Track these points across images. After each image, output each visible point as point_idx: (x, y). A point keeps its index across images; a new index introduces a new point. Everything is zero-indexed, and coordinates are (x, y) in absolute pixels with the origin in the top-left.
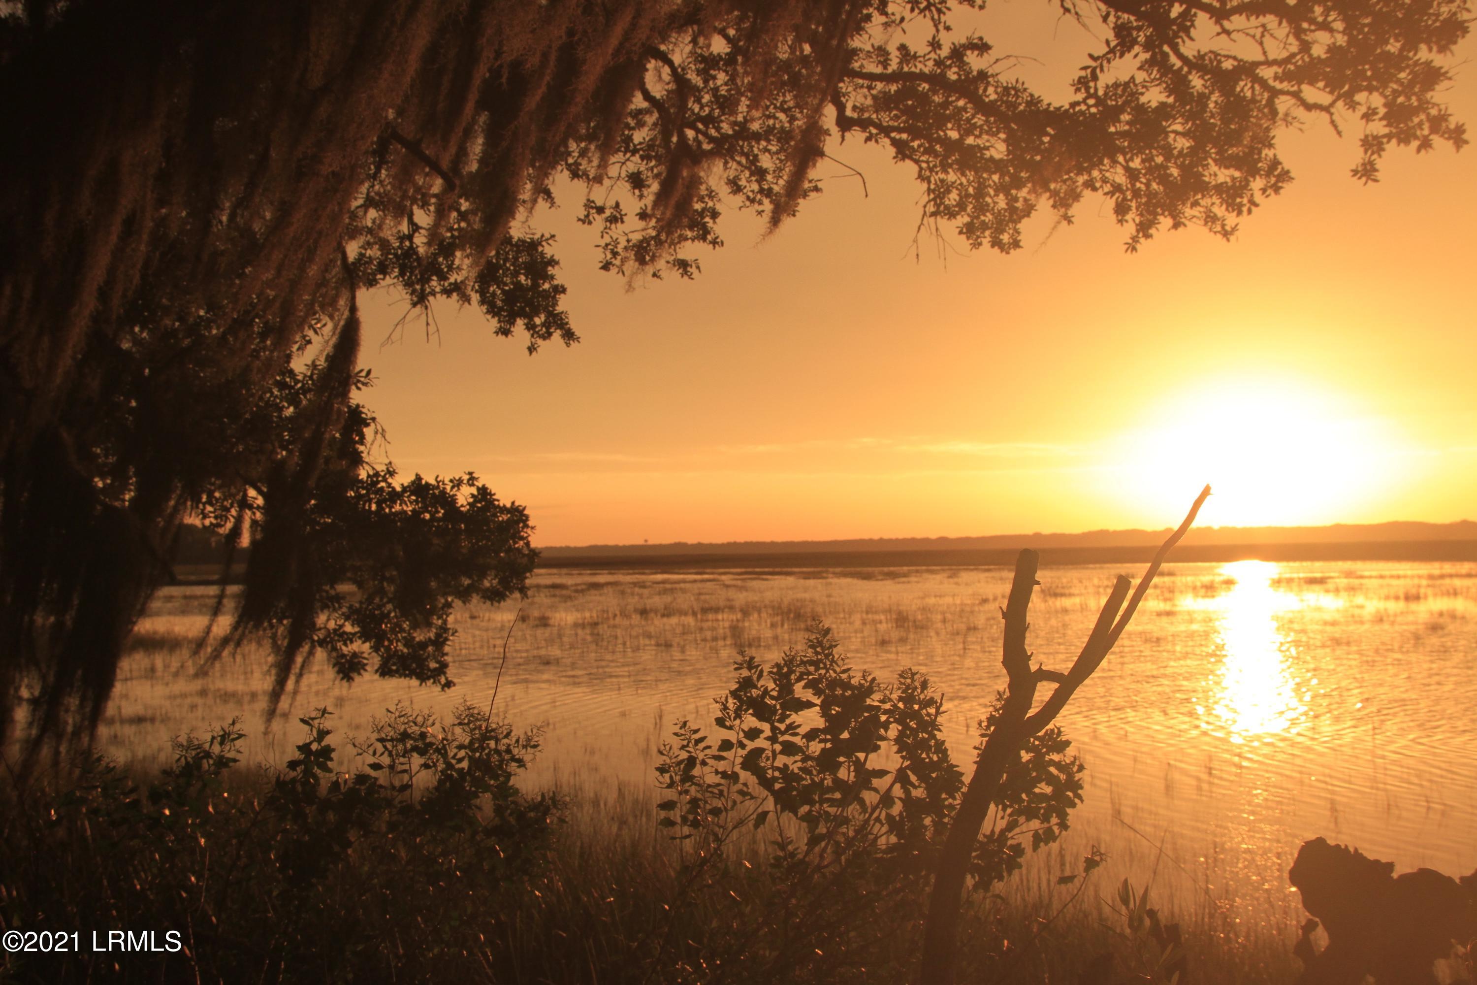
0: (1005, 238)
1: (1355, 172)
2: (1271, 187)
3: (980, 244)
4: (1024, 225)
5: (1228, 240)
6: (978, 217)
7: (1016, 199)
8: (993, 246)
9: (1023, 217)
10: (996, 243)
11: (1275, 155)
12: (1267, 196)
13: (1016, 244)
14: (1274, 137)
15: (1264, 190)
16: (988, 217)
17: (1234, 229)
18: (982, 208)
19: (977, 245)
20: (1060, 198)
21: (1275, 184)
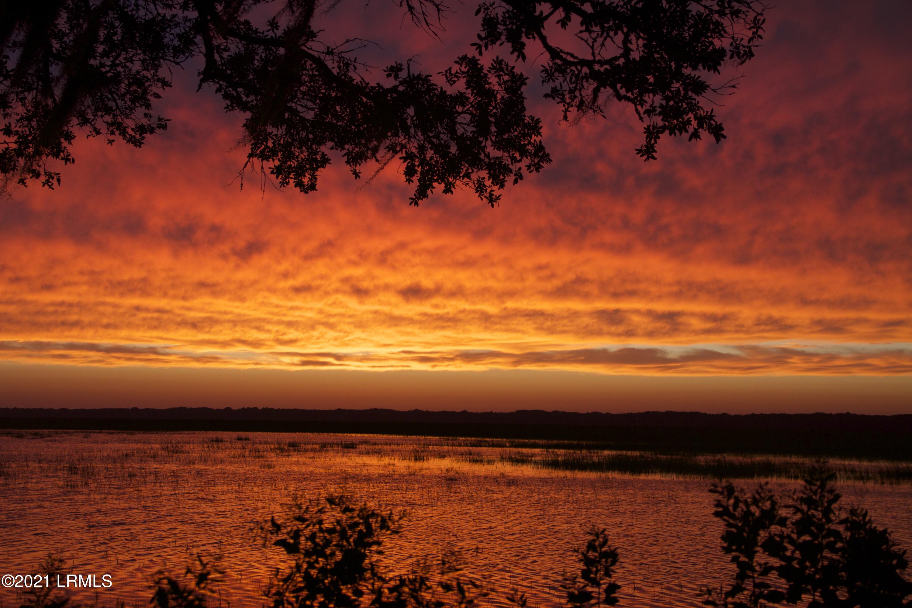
0: (306, 180)
1: (639, 151)
2: (534, 166)
3: (288, 183)
4: (321, 173)
5: (493, 206)
6: (285, 163)
7: (316, 153)
8: (296, 186)
9: (320, 167)
10: (299, 184)
11: (540, 142)
12: (530, 172)
13: (312, 187)
14: (541, 127)
15: (529, 167)
16: (293, 163)
17: (498, 198)
18: (289, 156)
19: (284, 183)
20: (352, 157)
21: (538, 164)
